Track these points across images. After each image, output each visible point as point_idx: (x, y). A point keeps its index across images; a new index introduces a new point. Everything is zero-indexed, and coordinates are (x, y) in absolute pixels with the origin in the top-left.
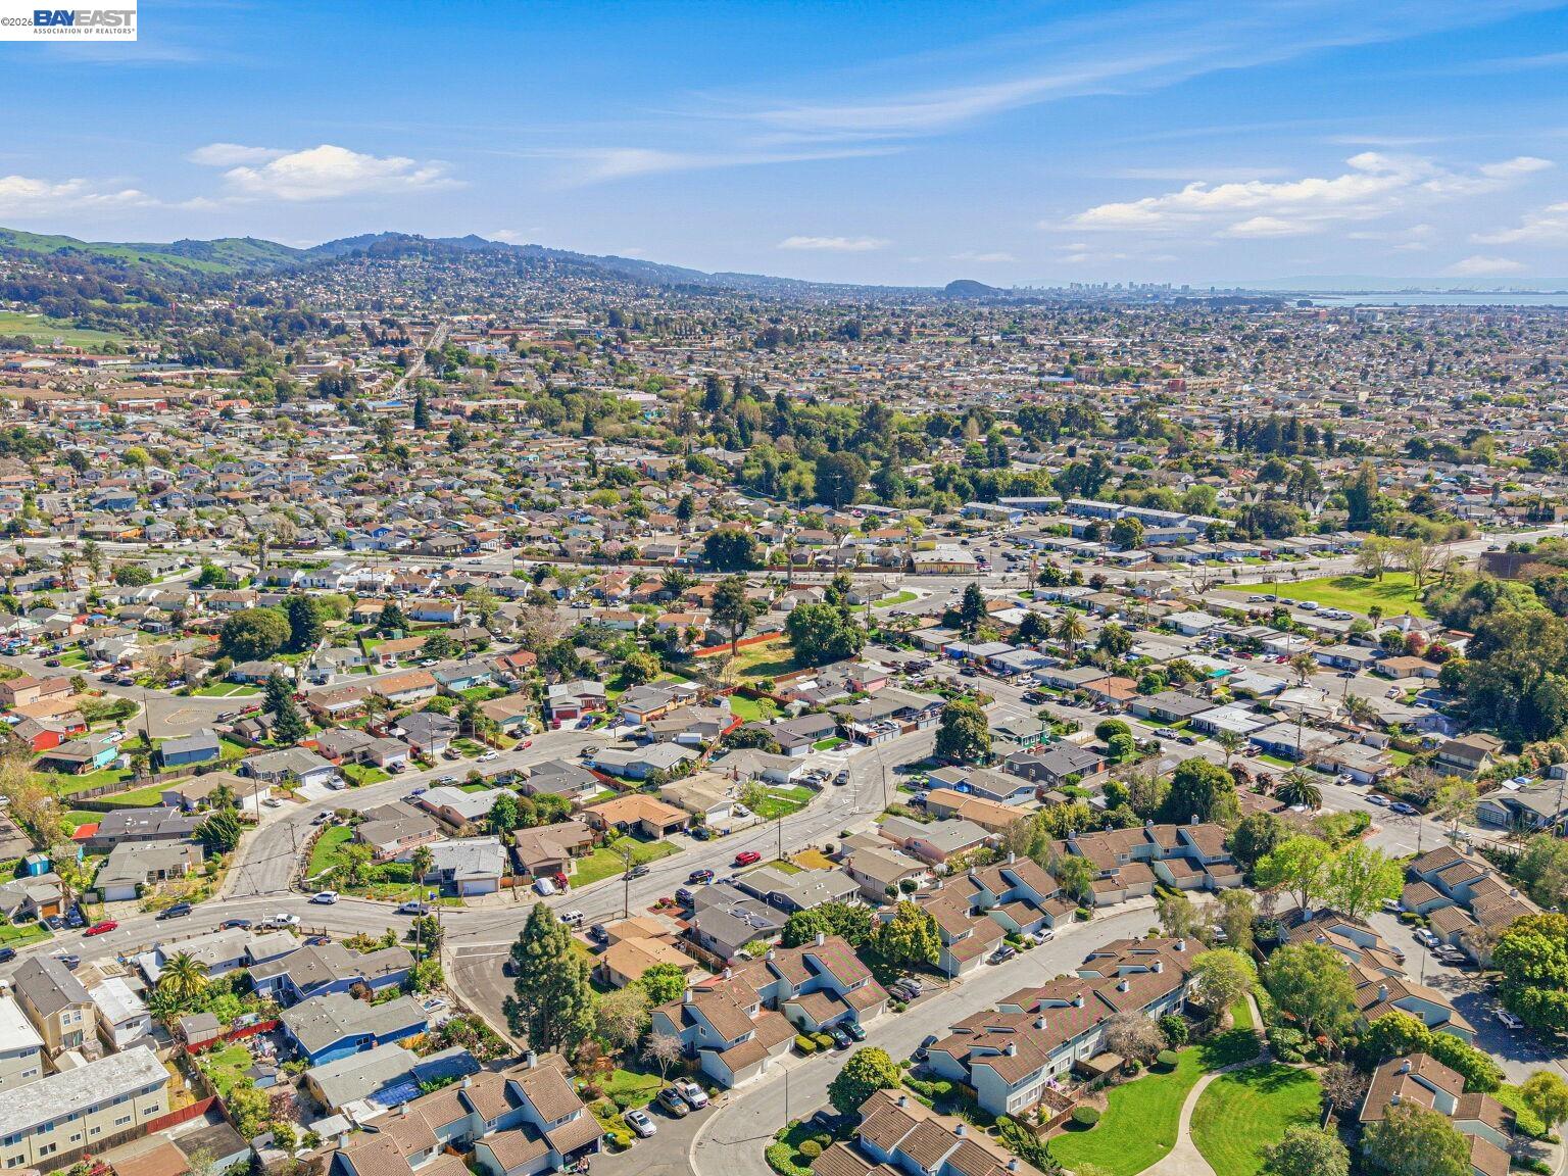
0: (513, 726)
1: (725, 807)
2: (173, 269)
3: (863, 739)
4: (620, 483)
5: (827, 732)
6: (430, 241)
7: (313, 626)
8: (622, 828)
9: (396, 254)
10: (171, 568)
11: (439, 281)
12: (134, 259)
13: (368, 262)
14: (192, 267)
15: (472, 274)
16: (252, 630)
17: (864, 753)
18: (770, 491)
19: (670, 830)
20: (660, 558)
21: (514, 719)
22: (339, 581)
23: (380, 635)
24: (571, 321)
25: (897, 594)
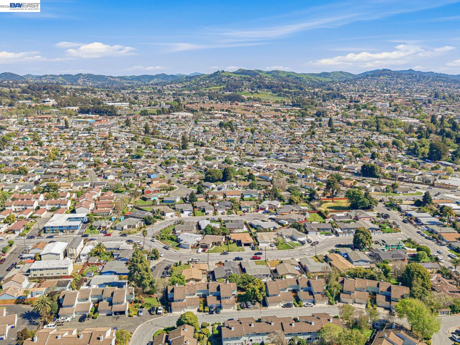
0: (246, 209)
1: (267, 243)
2: (314, 80)
3: (337, 234)
4: (367, 146)
5: (328, 229)
6: (393, 71)
7: (228, 176)
8: (234, 241)
9: (379, 76)
10: (222, 158)
11: (389, 84)
12: (305, 78)
13: (370, 78)
14: (320, 80)
15: (401, 81)
16: (211, 174)
17: (335, 238)
18: (415, 154)
19: (246, 245)
20: (349, 170)
21: (246, 207)
22: (254, 166)
23: (246, 181)
24: (421, 96)
25: (415, 192)
